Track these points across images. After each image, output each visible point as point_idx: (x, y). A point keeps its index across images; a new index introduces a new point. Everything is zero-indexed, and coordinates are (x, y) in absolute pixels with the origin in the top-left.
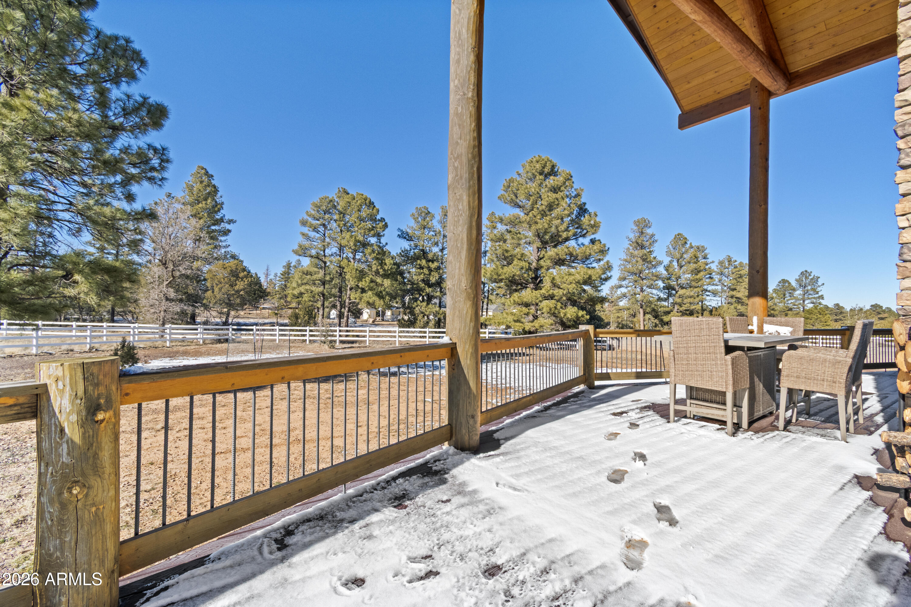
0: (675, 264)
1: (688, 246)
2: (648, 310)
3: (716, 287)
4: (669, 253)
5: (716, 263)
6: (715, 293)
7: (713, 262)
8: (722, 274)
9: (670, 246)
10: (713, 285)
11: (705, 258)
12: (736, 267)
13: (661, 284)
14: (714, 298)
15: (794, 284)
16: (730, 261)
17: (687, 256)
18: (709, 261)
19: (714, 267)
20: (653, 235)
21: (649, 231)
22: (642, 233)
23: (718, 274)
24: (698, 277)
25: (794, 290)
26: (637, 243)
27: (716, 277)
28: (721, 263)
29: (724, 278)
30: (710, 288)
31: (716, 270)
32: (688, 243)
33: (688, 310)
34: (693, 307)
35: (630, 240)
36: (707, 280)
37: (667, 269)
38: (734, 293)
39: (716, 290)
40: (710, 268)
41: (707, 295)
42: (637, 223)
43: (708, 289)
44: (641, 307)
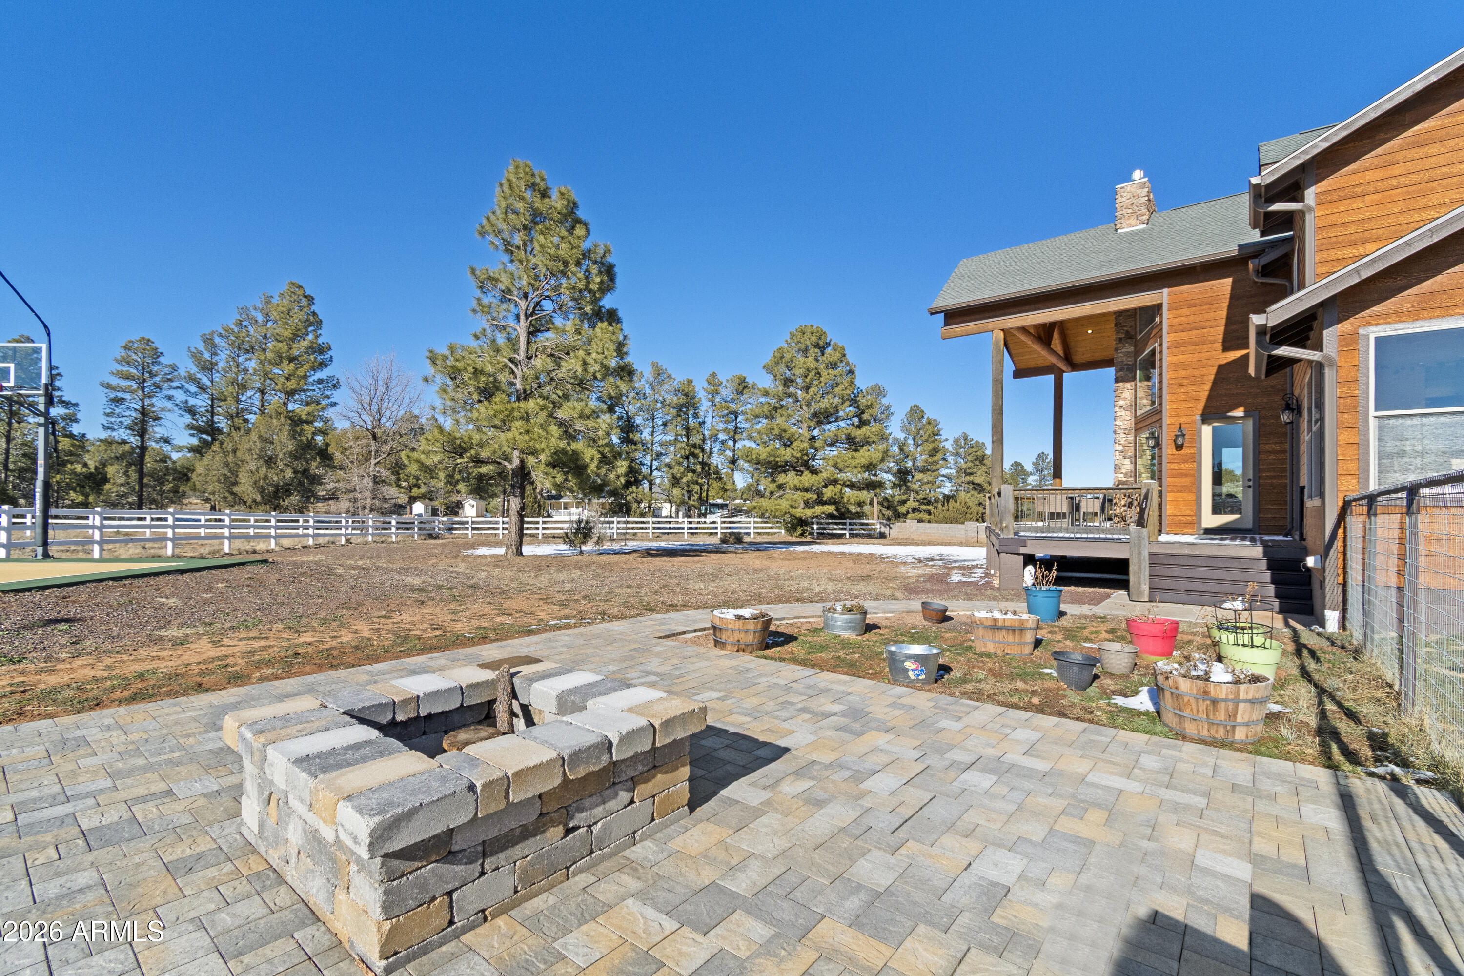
0: (910, 441)
1: (924, 421)
3: (951, 471)
4: (904, 429)
5: (951, 441)
7: (947, 440)
8: (957, 454)
9: (906, 420)
10: (948, 468)
15: (1029, 468)
16: (966, 439)
17: (923, 433)
18: (942, 438)
19: (948, 446)
23: (952, 454)
24: (933, 458)
25: (1028, 474)
27: (951, 459)
28: (956, 441)
29: (960, 460)
31: (950, 449)
32: (925, 416)
36: (942, 463)
38: (971, 478)
39: (950, 474)
40: (943, 447)
42: (871, 391)
43: (943, 473)
44: (877, 498)
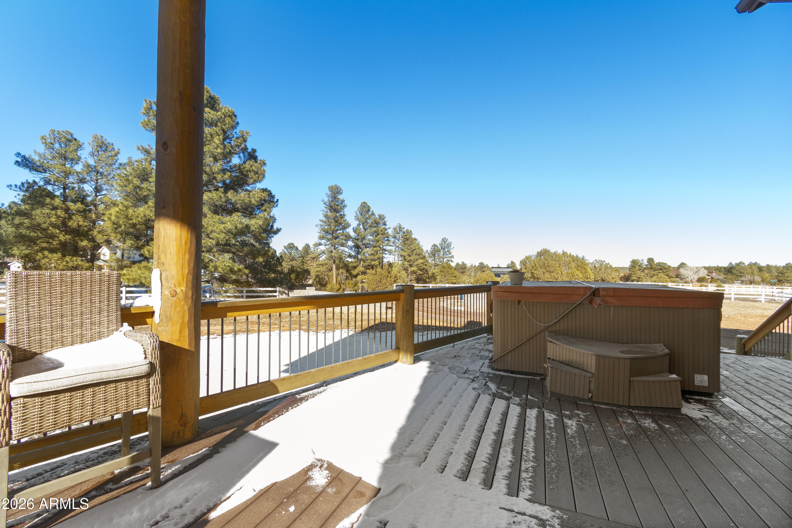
0: (361, 227)
1: (370, 213)
2: (341, 265)
3: (392, 248)
4: (356, 218)
5: (392, 229)
6: (390, 252)
7: (390, 228)
8: (395, 237)
9: (358, 212)
10: (390, 246)
11: (385, 224)
12: (404, 233)
13: (350, 243)
14: (390, 256)
16: (400, 228)
17: (370, 221)
18: (387, 227)
19: (390, 232)
20: (343, 201)
21: (340, 197)
22: (335, 198)
23: (393, 237)
24: (377, 238)
26: (331, 207)
27: (392, 240)
28: (395, 229)
29: (397, 241)
30: (388, 248)
31: (391, 234)
32: (371, 210)
33: (369, 265)
34: (373, 263)
35: (325, 203)
36: (386, 242)
37: (355, 230)
39: (391, 250)
40: (387, 233)
41: (386, 254)
42: (331, 188)
43: (387, 249)
44: (334, 263)
